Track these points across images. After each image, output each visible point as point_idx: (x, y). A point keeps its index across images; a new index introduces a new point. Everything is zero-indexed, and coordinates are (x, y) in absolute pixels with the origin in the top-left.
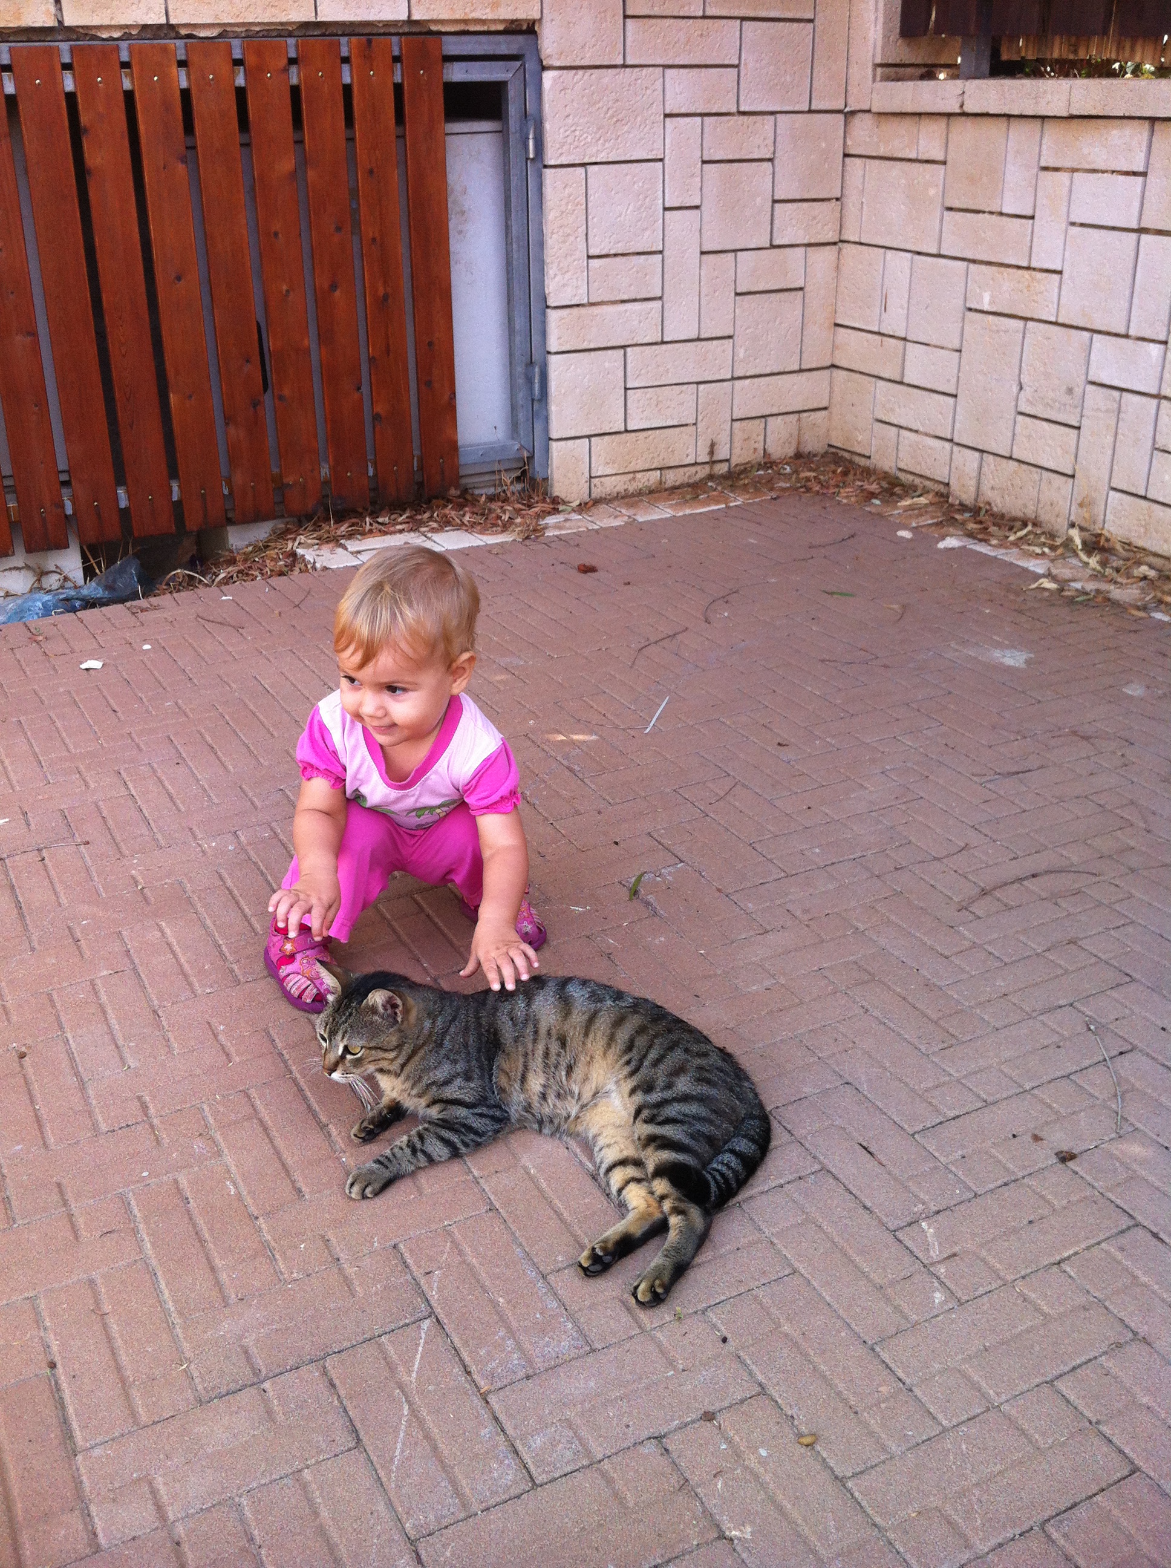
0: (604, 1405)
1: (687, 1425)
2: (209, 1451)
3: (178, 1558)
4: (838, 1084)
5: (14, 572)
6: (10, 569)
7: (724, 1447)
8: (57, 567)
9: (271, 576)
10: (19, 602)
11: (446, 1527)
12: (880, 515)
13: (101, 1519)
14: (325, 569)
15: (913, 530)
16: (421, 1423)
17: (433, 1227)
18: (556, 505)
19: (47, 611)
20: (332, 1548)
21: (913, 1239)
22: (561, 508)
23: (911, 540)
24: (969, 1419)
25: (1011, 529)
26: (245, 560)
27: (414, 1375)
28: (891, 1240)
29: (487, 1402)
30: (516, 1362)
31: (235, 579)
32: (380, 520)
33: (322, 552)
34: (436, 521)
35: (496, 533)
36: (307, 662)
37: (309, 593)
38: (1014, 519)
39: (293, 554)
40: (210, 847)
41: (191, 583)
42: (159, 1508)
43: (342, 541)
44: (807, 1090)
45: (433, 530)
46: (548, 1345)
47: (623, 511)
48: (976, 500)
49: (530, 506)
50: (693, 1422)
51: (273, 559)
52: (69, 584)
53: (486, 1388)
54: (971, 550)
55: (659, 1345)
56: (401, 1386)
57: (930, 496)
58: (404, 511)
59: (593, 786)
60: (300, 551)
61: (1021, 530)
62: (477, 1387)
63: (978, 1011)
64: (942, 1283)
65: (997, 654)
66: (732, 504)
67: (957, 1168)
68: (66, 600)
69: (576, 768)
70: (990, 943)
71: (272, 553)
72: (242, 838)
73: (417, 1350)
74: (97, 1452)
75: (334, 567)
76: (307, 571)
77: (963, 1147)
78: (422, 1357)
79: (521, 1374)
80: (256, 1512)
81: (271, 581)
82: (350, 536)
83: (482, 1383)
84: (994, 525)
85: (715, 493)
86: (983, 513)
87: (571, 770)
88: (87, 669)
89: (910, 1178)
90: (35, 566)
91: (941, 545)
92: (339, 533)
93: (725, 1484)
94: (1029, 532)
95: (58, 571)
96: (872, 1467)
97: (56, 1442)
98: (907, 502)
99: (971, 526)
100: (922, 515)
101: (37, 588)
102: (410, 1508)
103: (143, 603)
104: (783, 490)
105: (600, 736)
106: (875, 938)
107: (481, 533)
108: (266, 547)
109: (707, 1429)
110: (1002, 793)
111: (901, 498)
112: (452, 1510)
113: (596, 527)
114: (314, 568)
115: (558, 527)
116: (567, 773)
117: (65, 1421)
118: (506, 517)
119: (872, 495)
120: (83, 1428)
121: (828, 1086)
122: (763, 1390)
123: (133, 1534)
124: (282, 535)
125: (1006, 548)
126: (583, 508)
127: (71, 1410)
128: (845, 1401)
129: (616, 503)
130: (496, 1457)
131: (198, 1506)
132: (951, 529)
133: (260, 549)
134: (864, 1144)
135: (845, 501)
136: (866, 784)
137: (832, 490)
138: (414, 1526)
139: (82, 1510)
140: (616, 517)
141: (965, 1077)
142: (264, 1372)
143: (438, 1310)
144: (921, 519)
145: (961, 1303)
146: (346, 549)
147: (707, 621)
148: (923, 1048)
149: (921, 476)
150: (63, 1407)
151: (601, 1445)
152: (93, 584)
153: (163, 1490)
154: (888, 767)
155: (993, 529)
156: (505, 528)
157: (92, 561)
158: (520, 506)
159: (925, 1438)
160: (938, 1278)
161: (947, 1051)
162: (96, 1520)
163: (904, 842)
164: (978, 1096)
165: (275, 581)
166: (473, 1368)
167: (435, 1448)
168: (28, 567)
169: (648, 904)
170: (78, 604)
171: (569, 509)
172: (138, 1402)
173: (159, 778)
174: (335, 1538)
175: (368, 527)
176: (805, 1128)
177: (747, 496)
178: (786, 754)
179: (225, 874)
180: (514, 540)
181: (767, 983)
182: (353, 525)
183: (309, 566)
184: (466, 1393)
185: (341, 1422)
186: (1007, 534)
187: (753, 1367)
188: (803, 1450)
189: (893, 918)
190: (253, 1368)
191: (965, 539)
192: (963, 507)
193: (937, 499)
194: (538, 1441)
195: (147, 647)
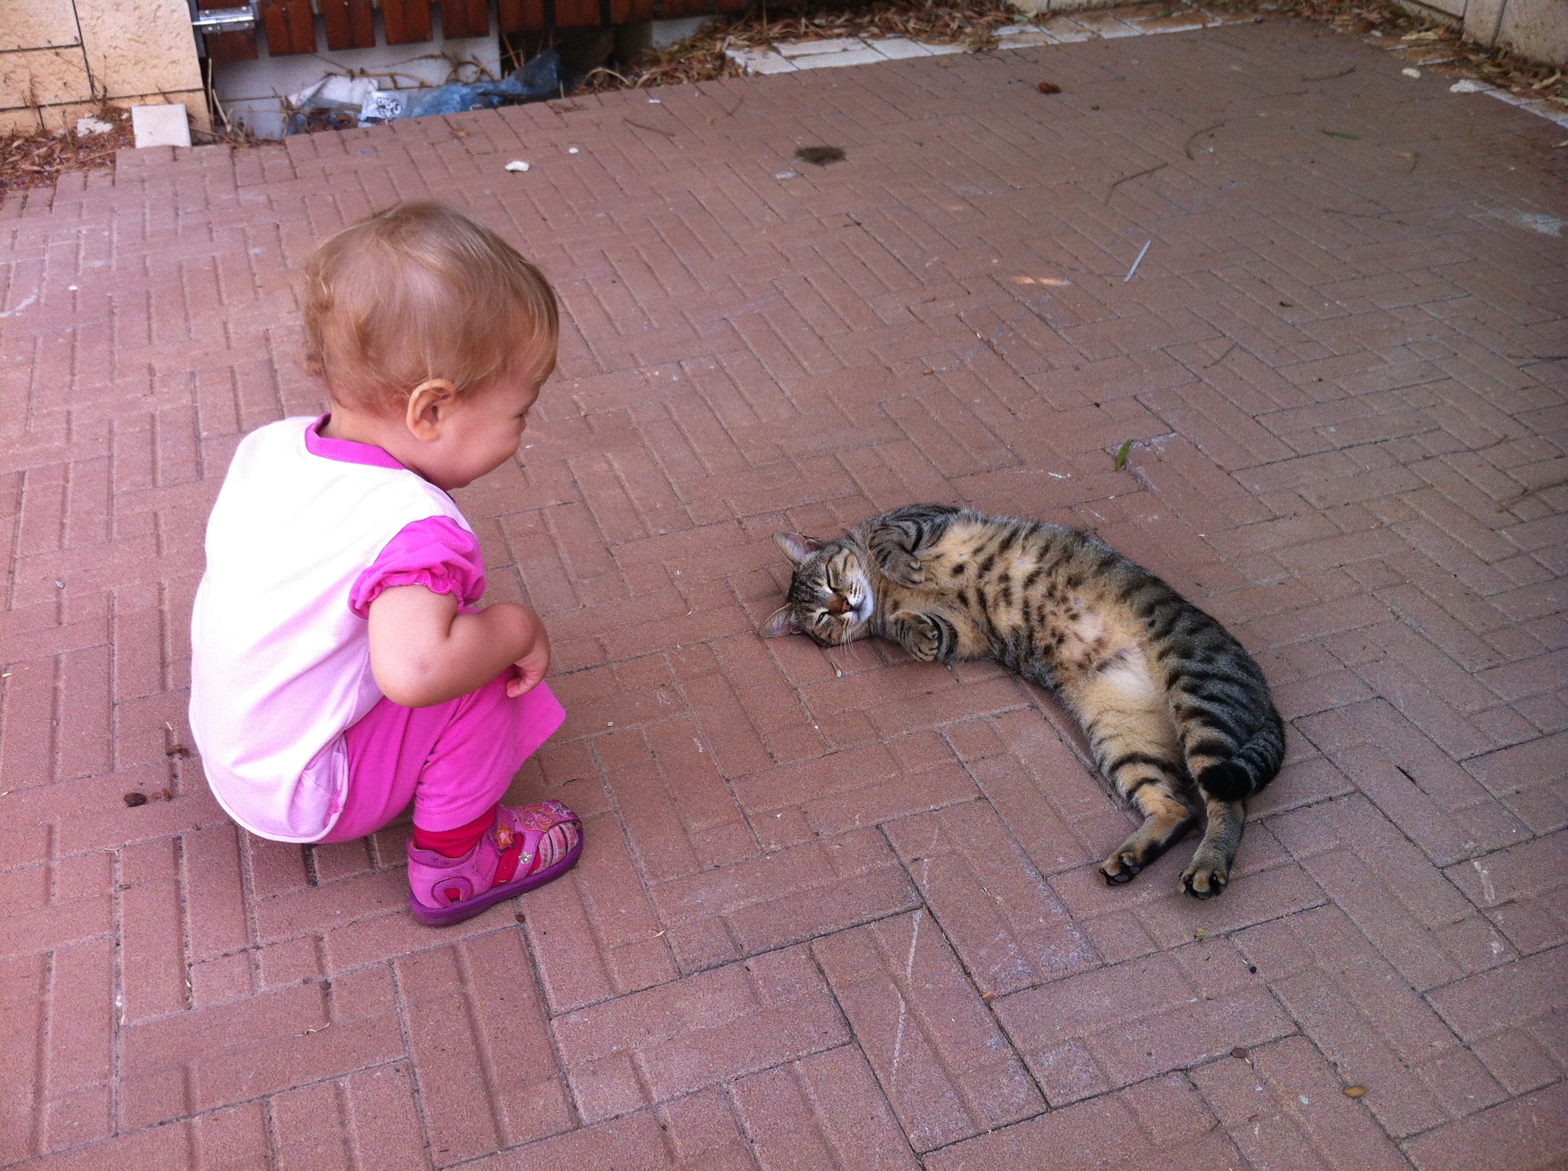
0: (1122, 1026)
1: (1215, 1060)
2: (693, 1028)
3: (665, 1144)
4: (1369, 697)
5: (430, 61)
6: (426, 57)
7: (1260, 1089)
8: (474, 58)
9: (698, 80)
10: (436, 93)
11: (954, 1143)
12: (1381, 49)
13: (581, 1092)
14: (758, 74)
15: (1420, 68)
16: (920, 1024)
17: (918, 810)
18: (1010, 15)
19: (465, 105)
20: (831, 1152)
21: (1464, 878)
22: (1017, 17)
23: (1419, 80)
24: (1538, 1089)
25: (1535, 75)
26: (670, 61)
27: (909, 970)
28: (1439, 878)
29: (991, 1009)
30: (1020, 968)
31: (659, 81)
32: (817, 21)
33: (753, 56)
34: (877, 26)
35: (943, 43)
36: (744, 178)
37: (742, 101)
38: (1540, 65)
39: (721, 56)
40: (653, 376)
41: (612, 83)
42: (643, 1087)
43: (775, 44)
44: (1334, 701)
45: (874, 36)
46: (1054, 953)
47: (1086, 26)
48: (1494, 39)
49: (981, 14)
50: (1222, 1057)
51: (700, 61)
52: (486, 78)
53: (989, 993)
54: (1489, 96)
55: (1179, 967)
56: (895, 980)
57: (1441, 32)
58: (842, 12)
59: (1068, 339)
60: (730, 53)
61: (1548, 77)
62: (979, 991)
63: (1527, 629)
64: (1499, 931)
65: (1527, 218)
66: (1210, 25)
67: (1512, 803)
68: (484, 94)
69: (1049, 316)
70: (1536, 551)
71: (699, 54)
72: (687, 369)
73: (910, 944)
74: (574, 1018)
75: (767, 72)
76: (737, 75)
77: (1518, 781)
78: (916, 952)
79: (1026, 982)
80: (746, 1102)
81: (699, 84)
82: (783, 38)
83: (985, 987)
84: (1515, 69)
85: (1191, 11)
86: (1502, 53)
87: (1043, 319)
88: (513, 171)
89: (1459, 811)
90: (452, 55)
91: (1455, 88)
92: (771, 34)
93: (1263, 1131)
94: (1557, 82)
95: (475, 62)
96: (1429, 1130)
97: (528, 1004)
98: (1412, 36)
99: (1488, 69)
100: (1429, 53)
101: (453, 79)
102: (914, 1117)
103: (564, 101)
104: (1269, 12)
105: (1074, 282)
106: (1403, 535)
107: (927, 42)
108: (693, 47)
109: (1239, 1067)
110: (1543, 380)
111: (1405, 31)
112: (960, 1125)
113: (1055, 42)
114: (745, 72)
115: (1012, 39)
116: (1037, 320)
117: (538, 982)
118: (954, 26)
119: (1372, 25)
120: (558, 990)
121: (1358, 699)
122: (1299, 1031)
123: (617, 1112)
124: (710, 34)
125: (1530, 97)
126: (1040, 19)
127: (542, 968)
128: (1394, 1051)
129: (1077, 16)
130: (1005, 1071)
131: (685, 1089)
132: (1464, 72)
133: (686, 49)
134: (1405, 768)
135: (1340, 30)
136: (1386, 358)
137: (1324, 17)
138: (919, 1139)
139: (561, 1080)
140: (1078, 32)
141: (1516, 702)
142: (746, 948)
143: (930, 902)
144: (1428, 57)
145: (1522, 958)
146: (778, 52)
147: (1190, 156)
148: (1467, 666)
149: (1430, 7)
150: (534, 965)
151: (1121, 1072)
152: (512, 78)
153: (645, 1067)
154: (1410, 340)
155: (1515, 74)
156: (954, 37)
157: (512, 53)
158: (971, 14)
159: (1487, 1104)
160: (1495, 926)
161: (1494, 671)
162: (576, 1092)
163: (1432, 428)
164: (1533, 725)
165: (704, 85)
166: (973, 970)
167: (936, 1053)
168: (444, 56)
169: (1135, 476)
170: (496, 100)
171: (1026, 20)
172: (614, 966)
173: (595, 297)
174: (834, 1140)
175: (803, 29)
176: (1333, 743)
177: (1228, 17)
178: (1288, 316)
179: (670, 406)
180: (965, 53)
181: (1281, 576)
182: (786, 26)
183: (740, 71)
184: (968, 997)
185: (832, 1013)
186: (1531, 81)
187: (1287, 1004)
188: (1349, 1102)
189: (1424, 513)
190: (733, 941)
191: (1483, 84)
192: (1478, 47)
193: (1447, 35)
194: (1051, 1059)
195: (573, 150)
